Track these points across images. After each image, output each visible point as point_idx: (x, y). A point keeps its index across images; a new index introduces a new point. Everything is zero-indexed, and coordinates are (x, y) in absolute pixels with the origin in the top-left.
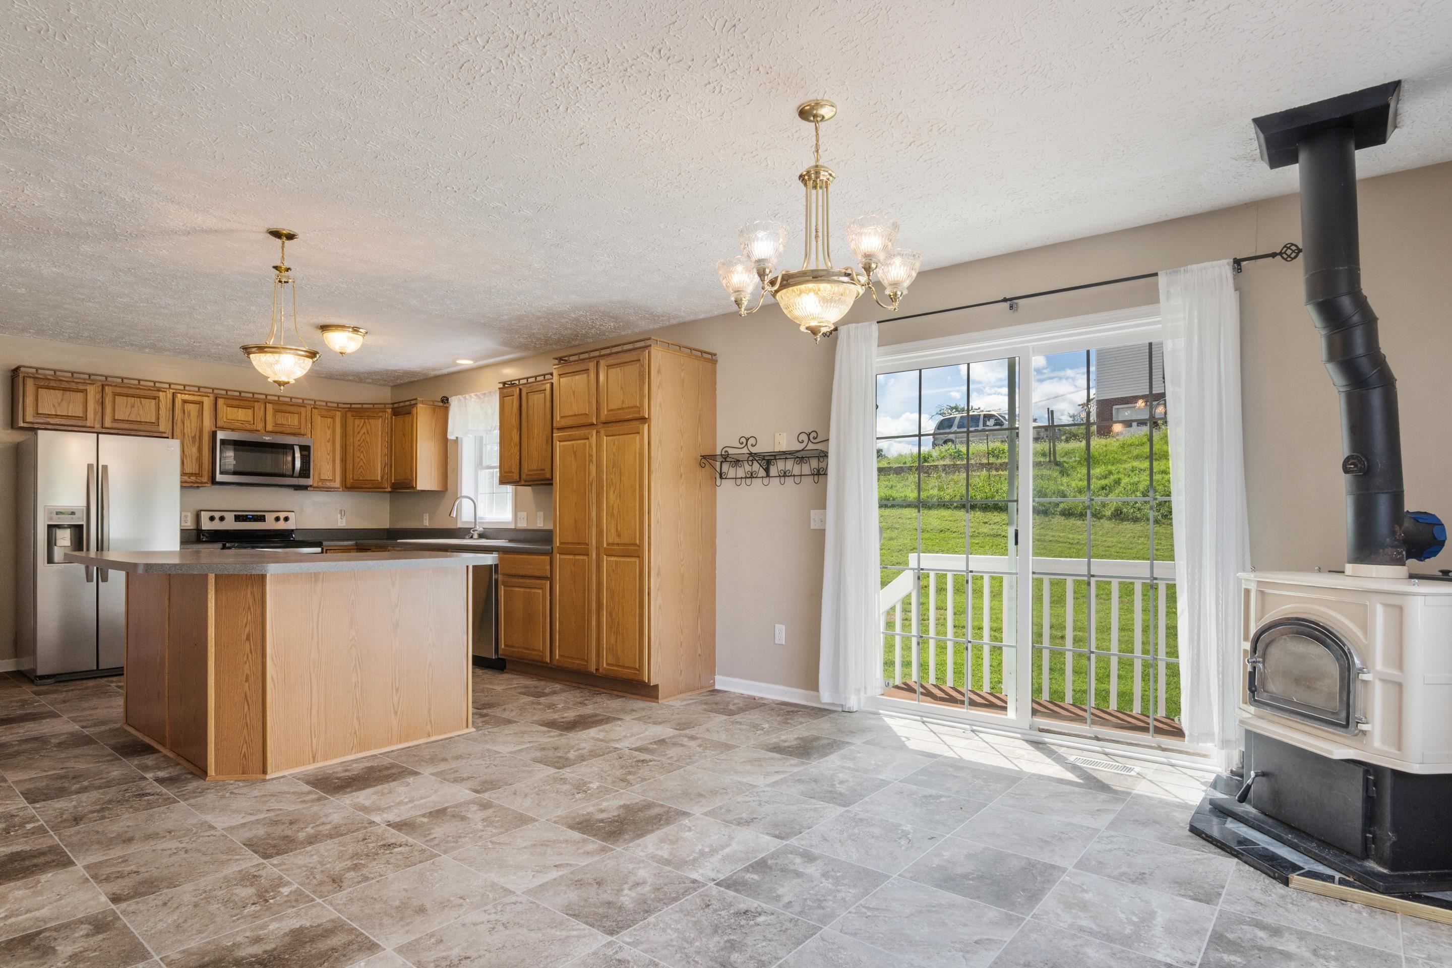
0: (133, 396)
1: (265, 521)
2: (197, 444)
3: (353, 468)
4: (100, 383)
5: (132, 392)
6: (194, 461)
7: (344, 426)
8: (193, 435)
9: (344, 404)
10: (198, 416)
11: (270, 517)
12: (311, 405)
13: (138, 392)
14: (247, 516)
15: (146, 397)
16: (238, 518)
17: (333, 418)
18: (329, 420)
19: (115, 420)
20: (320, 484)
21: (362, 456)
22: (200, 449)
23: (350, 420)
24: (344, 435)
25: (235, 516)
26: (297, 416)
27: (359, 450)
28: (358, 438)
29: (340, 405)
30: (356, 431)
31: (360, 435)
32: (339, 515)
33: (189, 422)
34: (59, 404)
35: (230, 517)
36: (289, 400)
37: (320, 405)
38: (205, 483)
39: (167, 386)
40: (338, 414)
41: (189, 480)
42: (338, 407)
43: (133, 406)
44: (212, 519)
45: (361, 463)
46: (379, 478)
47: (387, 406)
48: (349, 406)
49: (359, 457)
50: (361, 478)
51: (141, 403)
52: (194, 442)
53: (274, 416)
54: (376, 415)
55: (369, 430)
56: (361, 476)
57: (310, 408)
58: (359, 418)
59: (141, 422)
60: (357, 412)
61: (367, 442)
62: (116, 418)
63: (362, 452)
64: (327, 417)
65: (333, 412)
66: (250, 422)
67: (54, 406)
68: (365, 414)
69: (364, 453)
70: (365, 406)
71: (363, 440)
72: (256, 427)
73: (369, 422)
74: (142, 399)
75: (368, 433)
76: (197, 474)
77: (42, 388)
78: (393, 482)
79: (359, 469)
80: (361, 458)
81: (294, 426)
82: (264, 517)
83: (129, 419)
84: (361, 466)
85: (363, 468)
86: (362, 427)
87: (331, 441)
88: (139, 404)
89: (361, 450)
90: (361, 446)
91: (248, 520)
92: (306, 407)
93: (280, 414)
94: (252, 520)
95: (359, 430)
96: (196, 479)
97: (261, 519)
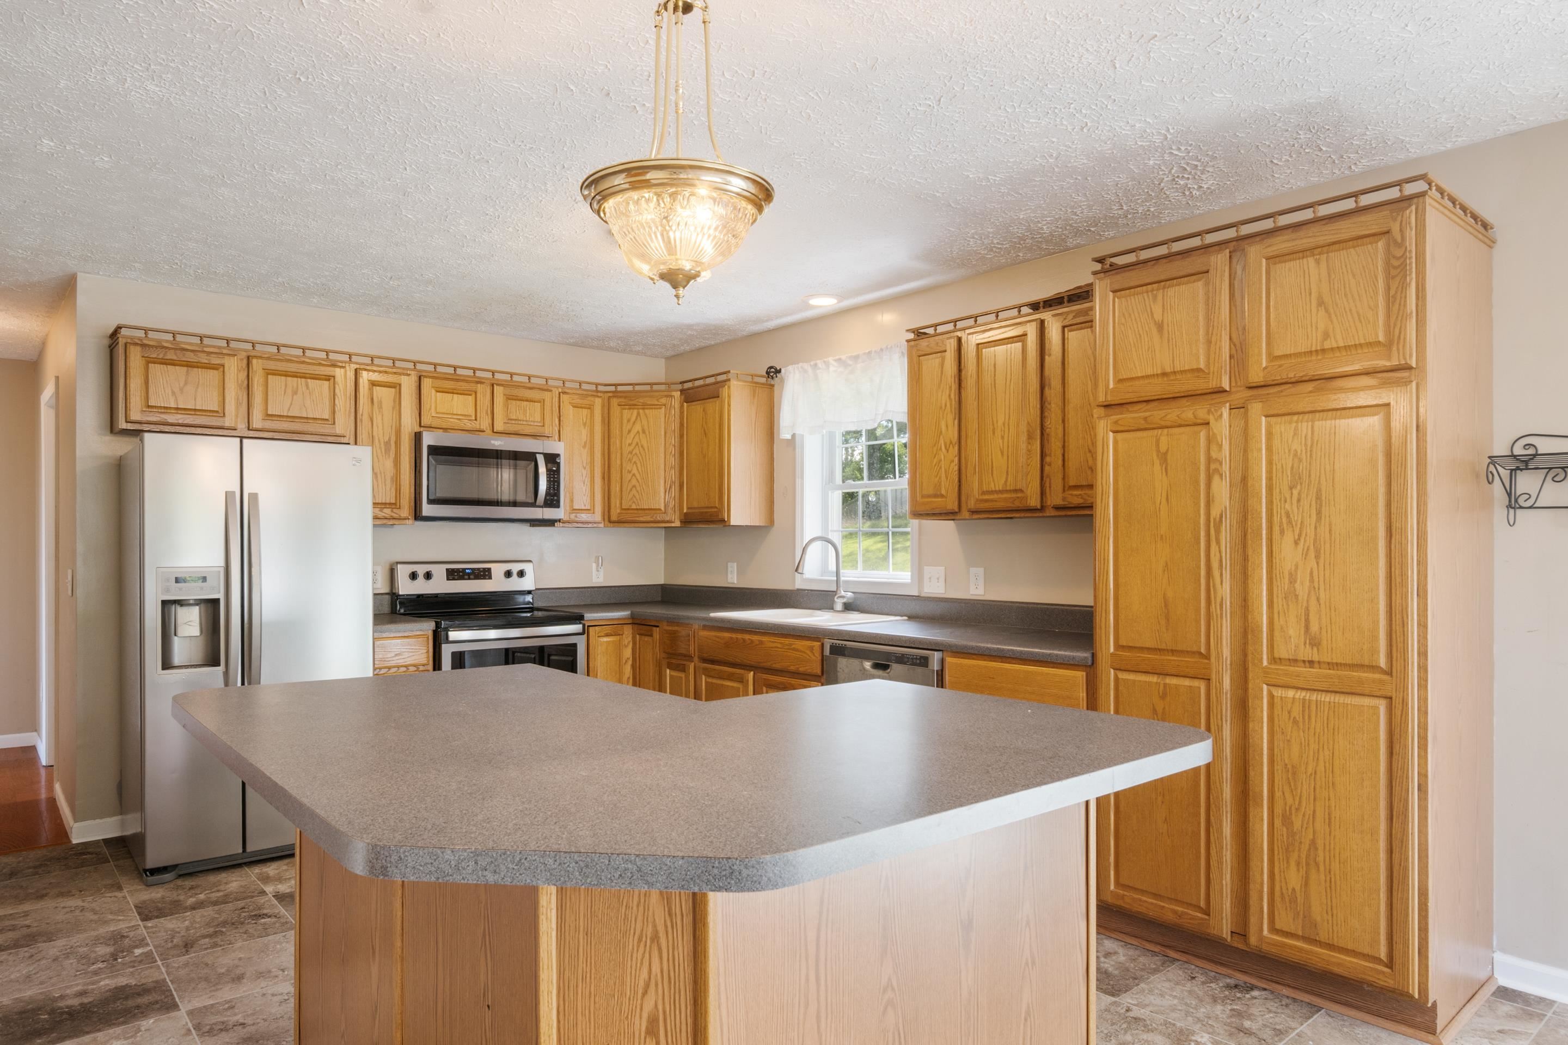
0: (295, 375)
1: (490, 578)
2: (393, 455)
3: (621, 490)
4: (244, 354)
5: (293, 367)
6: (388, 482)
7: (607, 422)
8: (387, 439)
9: (606, 385)
10: (393, 408)
11: (498, 572)
12: (557, 387)
13: (303, 368)
14: (464, 570)
15: (315, 377)
16: (453, 575)
17: (590, 408)
18: (585, 411)
19: (268, 416)
20: (574, 517)
21: (635, 471)
22: (397, 462)
23: (616, 411)
24: (608, 435)
25: (447, 570)
26: (538, 405)
27: (630, 460)
28: (629, 441)
29: (601, 388)
30: (625, 429)
31: (632, 435)
32: (594, 565)
33: (380, 418)
34: (181, 390)
35: (439, 572)
36: (525, 379)
37: (571, 388)
38: (406, 518)
39: (347, 357)
40: (598, 402)
41: (384, 514)
42: (597, 391)
43: (295, 393)
44: (414, 576)
45: (634, 482)
46: (662, 506)
47: (671, 387)
48: (613, 388)
49: (630, 472)
50: (634, 507)
51: (307, 386)
52: (387, 450)
53: (506, 407)
54: (656, 403)
55: (646, 427)
56: (634, 502)
57: (557, 393)
58: (630, 409)
59: (307, 418)
60: (625, 397)
61: (642, 446)
62: (270, 412)
63: (635, 462)
64: (582, 408)
65: (589, 398)
66: (470, 416)
67: (173, 393)
68: (641, 401)
69: (639, 465)
70: (637, 388)
71: (637, 444)
72: (480, 424)
73: (645, 414)
74: (309, 380)
75: (644, 432)
76: (395, 504)
77: (154, 363)
78: (685, 511)
79: (631, 490)
80: (633, 472)
81: (534, 422)
82: (489, 570)
83: (289, 414)
84: (634, 486)
85: (638, 488)
86: (634, 423)
87: (588, 446)
88: (304, 388)
89: (634, 460)
90: (634, 453)
91: (466, 577)
92: (551, 391)
93: (514, 402)
94: (472, 577)
95: (629, 427)
96: (392, 511)
97: (485, 574)
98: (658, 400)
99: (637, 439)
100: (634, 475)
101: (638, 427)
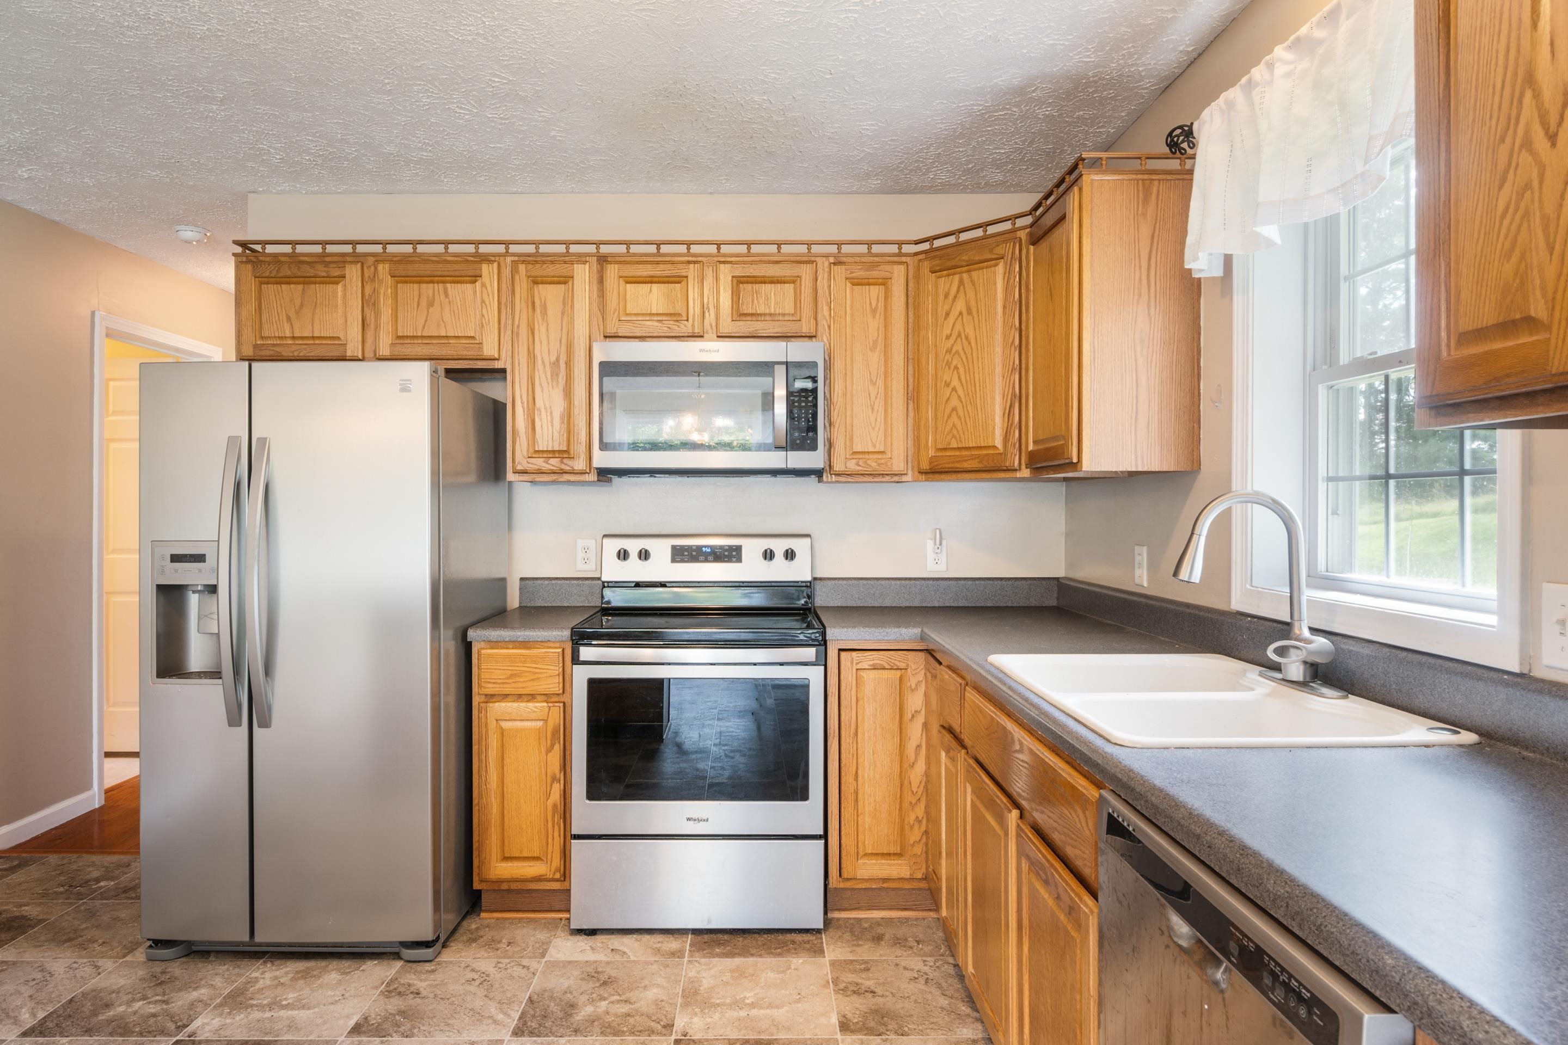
0: (434, 280)
1: (739, 560)
2: (562, 382)
3: (936, 418)
4: (371, 259)
5: (426, 269)
6: (557, 421)
7: (913, 303)
8: (553, 359)
9: (917, 243)
10: (563, 313)
11: (752, 549)
12: (827, 256)
13: (443, 269)
14: (701, 547)
15: (459, 280)
16: (681, 555)
17: (884, 283)
18: (875, 290)
19: (399, 339)
20: (852, 466)
21: (955, 382)
23: (930, 281)
24: (914, 330)
25: (674, 548)
26: (789, 288)
27: (948, 364)
28: (947, 331)
29: (907, 249)
30: (941, 312)
31: (951, 319)
32: (930, 544)
33: (543, 329)
34: (297, 313)
35: (661, 550)
36: (773, 249)
37: (852, 255)
38: (582, 473)
39: (501, 249)
40: (898, 275)
41: (546, 467)
42: (899, 254)
43: (431, 304)
44: (622, 555)
45: (954, 402)
46: (999, 443)
47: (1020, 222)
48: (926, 246)
49: (947, 385)
50: (954, 444)
51: (447, 296)
52: (555, 375)
53: (736, 295)
54: (989, 256)
55: (973, 303)
56: (954, 437)
57: (826, 264)
58: (949, 275)
59: (447, 337)
60: (941, 257)
61: (967, 338)
62: (400, 334)
63: (956, 368)
64: (869, 284)
65: (882, 267)
66: (679, 314)
67: (289, 319)
68: (965, 258)
69: (961, 371)
70: (964, 237)
71: (959, 335)
72: (693, 326)
73: (973, 282)
74: (448, 285)
75: (969, 311)
76: (567, 452)
77: (267, 283)
78: (1031, 447)
79: (949, 416)
80: (952, 385)
81: (784, 315)
82: (738, 549)
83: (425, 334)
84: (954, 409)
85: (961, 412)
86: (955, 297)
87: (880, 346)
88: (443, 296)
89: (954, 363)
90: (954, 351)
91: (702, 558)
92: (812, 262)
93: (749, 287)
94: (710, 558)
95: (947, 307)
96: (562, 462)
97: (731, 555)
98: (991, 251)
99: (958, 327)
100: (954, 389)
101: (960, 305)
